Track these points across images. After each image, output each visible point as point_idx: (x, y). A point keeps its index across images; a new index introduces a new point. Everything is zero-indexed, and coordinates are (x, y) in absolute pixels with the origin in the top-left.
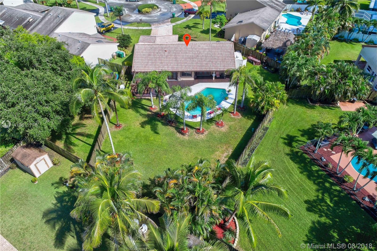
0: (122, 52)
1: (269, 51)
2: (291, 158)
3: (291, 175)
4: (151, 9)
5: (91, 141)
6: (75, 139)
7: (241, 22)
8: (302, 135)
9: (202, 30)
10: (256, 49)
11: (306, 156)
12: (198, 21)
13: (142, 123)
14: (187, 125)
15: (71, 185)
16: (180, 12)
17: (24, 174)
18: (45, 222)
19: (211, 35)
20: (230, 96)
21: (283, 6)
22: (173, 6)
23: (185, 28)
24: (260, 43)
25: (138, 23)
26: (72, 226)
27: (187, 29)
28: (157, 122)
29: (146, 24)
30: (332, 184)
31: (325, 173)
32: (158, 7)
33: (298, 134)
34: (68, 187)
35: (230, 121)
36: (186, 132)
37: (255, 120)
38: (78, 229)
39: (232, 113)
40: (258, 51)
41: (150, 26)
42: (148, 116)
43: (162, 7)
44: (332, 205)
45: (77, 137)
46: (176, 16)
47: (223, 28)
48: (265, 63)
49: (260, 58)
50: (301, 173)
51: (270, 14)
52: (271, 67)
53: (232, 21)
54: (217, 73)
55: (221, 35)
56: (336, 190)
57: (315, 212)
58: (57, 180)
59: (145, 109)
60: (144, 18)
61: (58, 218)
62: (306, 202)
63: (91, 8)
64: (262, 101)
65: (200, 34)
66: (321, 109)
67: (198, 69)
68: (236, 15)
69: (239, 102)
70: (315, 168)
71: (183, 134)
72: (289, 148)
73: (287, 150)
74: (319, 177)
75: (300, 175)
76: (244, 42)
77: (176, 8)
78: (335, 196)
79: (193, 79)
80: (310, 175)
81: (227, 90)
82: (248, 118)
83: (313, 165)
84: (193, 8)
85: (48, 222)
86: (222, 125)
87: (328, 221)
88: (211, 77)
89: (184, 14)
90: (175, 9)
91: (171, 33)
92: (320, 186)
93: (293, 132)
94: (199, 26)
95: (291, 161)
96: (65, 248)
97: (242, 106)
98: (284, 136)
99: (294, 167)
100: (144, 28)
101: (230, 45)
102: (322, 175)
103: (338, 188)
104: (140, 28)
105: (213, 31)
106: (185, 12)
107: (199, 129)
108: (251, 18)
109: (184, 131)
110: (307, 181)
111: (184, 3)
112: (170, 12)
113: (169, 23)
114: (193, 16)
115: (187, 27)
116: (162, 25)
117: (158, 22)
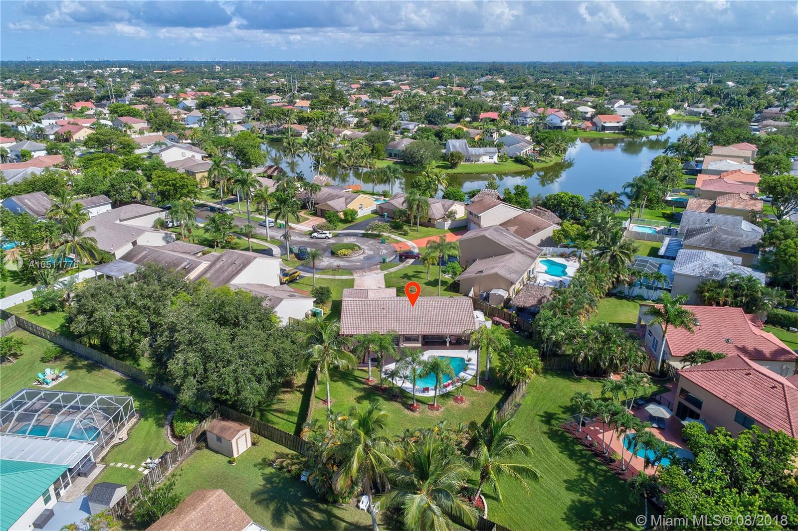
0: (318, 310)
1: (521, 310)
2: (549, 437)
3: (548, 455)
4: (351, 251)
5: (295, 419)
6: (273, 417)
7: (481, 272)
8: (564, 413)
9: (427, 281)
10: (502, 308)
11: (568, 435)
12: (420, 268)
13: (358, 397)
14: (418, 401)
15: (278, 467)
16: (392, 255)
17: (216, 455)
18: (256, 503)
19: (440, 288)
20: (470, 367)
21: (539, 252)
22: (382, 246)
23: (403, 278)
24: (509, 299)
25: (334, 270)
26: (289, 506)
27: (406, 280)
28: (377, 397)
29: (345, 271)
30: (597, 464)
31: (590, 453)
32: (359, 248)
33: (559, 411)
34: (275, 468)
35: (472, 396)
36: (416, 408)
37: (504, 395)
38: (297, 509)
39: (474, 386)
40: (505, 310)
41: (352, 274)
42: (364, 390)
43: (366, 248)
44: (595, 484)
45: (275, 414)
46: (388, 260)
47: (457, 278)
48: (515, 325)
49: (509, 318)
50: (561, 452)
51: (519, 262)
52: (524, 331)
53: (468, 270)
54: (452, 337)
55: (455, 288)
56: (602, 470)
57: (576, 492)
58: (260, 461)
59: (360, 382)
60: (342, 263)
61: (272, 499)
62: (565, 481)
63: (259, 248)
64: (510, 370)
65: (424, 286)
66: (589, 382)
67: (427, 332)
68: (474, 261)
69: (483, 373)
70: (578, 448)
71: (412, 410)
72: (548, 426)
73: (545, 428)
74: (583, 456)
75: (561, 455)
76: (487, 298)
77: (386, 249)
78: (601, 476)
79: (420, 345)
80: (572, 455)
81: (466, 358)
82: (495, 393)
83: (576, 444)
84: (412, 250)
85: (259, 502)
86: (462, 400)
87: (590, 500)
88: (444, 343)
89: (398, 257)
90: (384, 251)
91: (383, 286)
92: (583, 466)
93: (552, 409)
94: (422, 275)
95: (549, 440)
96: (286, 526)
97: (487, 379)
98: (541, 413)
99: (552, 447)
100: (344, 277)
101: (467, 302)
102: (586, 454)
103: (604, 468)
104: (337, 277)
105: (444, 283)
106: (401, 256)
107: (433, 405)
108: (494, 267)
109: (414, 407)
110: (568, 461)
111: (398, 242)
112: (378, 255)
113: (378, 271)
114: (412, 261)
115: (405, 276)
116: (368, 273)
117: (362, 269)
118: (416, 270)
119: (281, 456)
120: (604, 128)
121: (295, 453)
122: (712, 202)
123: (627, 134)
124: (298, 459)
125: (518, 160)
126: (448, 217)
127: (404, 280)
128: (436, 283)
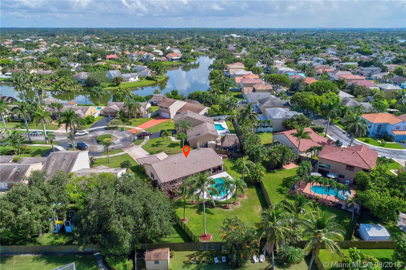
4: (110, 139)
7: (199, 134)
8: (283, 187)
9: (168, 145)
11: (294, 195)
13: (197, 212)
14: (225, 203)
16: (134, 136)
29: (117, 151)
32: (112, 136)
33: (281, 187)
36: (228, 207)
37: (255, 188)
40: (222, 150)
41: (123, 151)
42: (195, 207)
43: (116, 135)
46: (136, 139)
48: (230, 156)
49: (226, 153)
51: (211, 127)
58: (183, 264)
65: (169, 148)
67: (203, 169)
71: (228, 209)
73: (283, 196)
76: (205, 147)
77: (127, 134)
81: (226, 176)
86: (243, 196)
91: (147, 153)
93: (278, 187)
94: (162, 143)
98: (276, 190)
100: (120, 154)
101: (211, 150)
105: (177, 144)
106: (140, 135)
107: (234, 203)
111: (130, 129)
112: (126, 138)
113: (136, 146)
114: (148, 137)
115: (153, 146)
116: (131, 149)
117: (126, 147)
118: (156, 141)
119: (191, 256)
120: (172, 60)
121: (196, 252)
122: (253, 88)
123: (182, 62)
124: (201, 254)
125: (148, 78)
126: (147, 111)
127: (155, 147)
128: (173, 145)
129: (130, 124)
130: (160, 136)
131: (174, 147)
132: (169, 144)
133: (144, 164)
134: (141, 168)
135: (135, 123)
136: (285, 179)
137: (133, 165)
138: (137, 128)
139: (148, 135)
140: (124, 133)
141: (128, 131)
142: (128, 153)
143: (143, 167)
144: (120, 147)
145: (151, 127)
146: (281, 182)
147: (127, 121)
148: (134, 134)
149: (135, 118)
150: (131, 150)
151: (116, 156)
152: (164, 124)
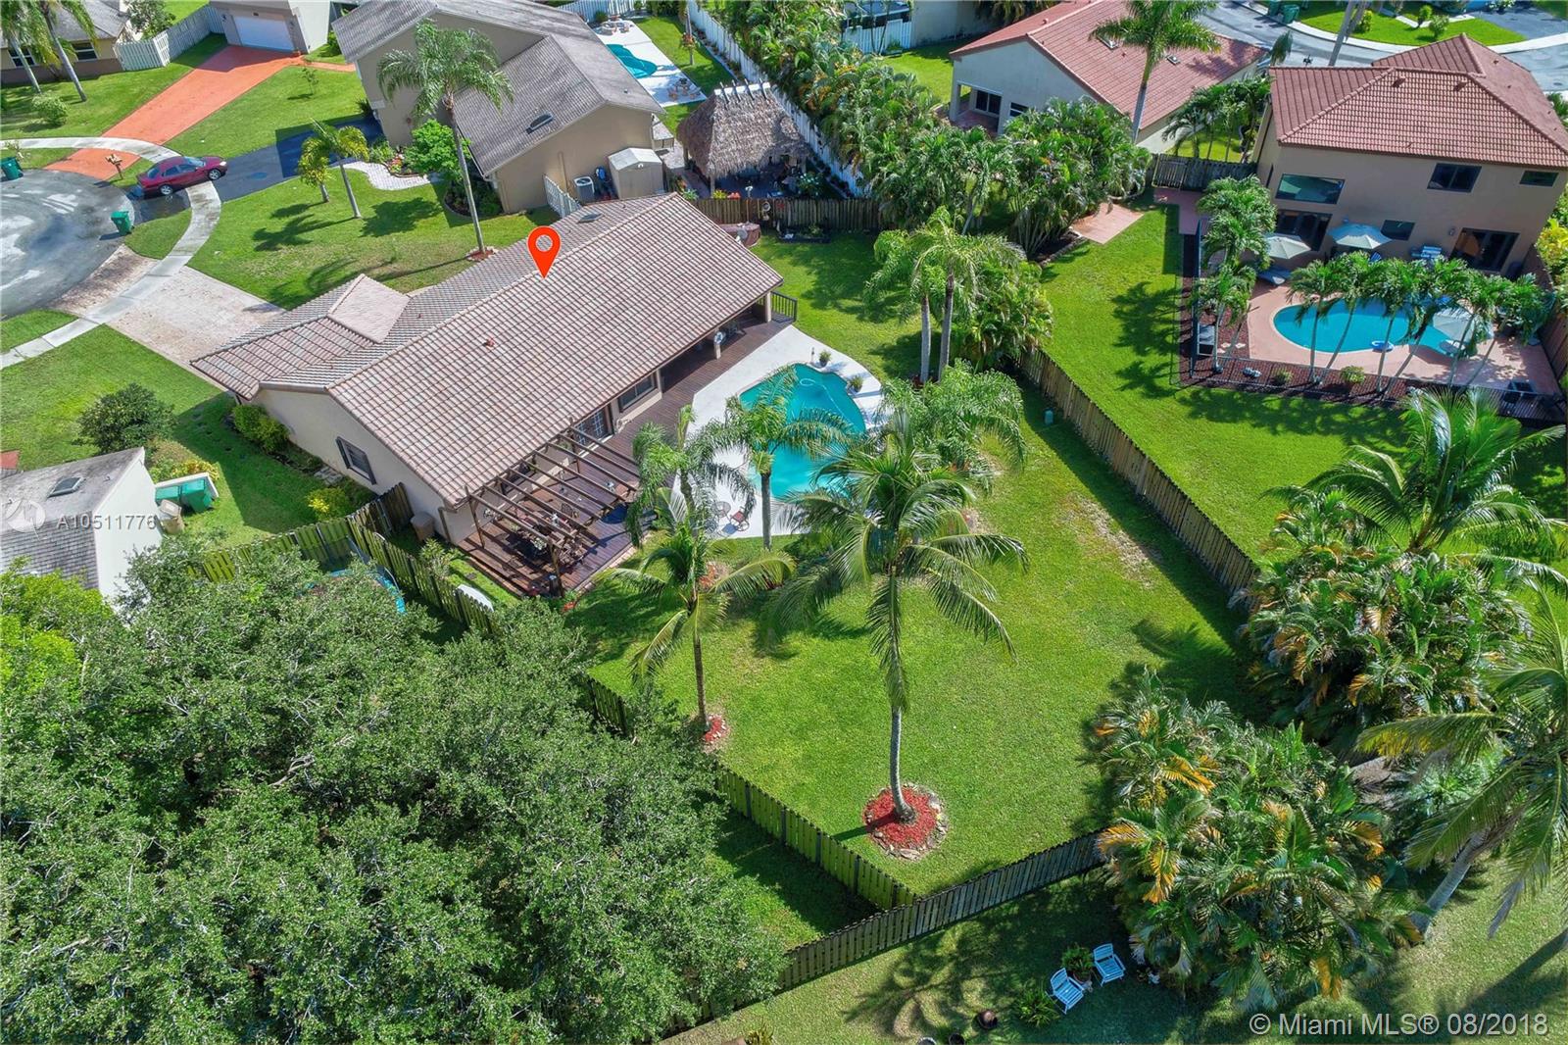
7: (543, 120)
12: (276, 197)
40: (719, 195)
41: (72, 317)
51: (595, 59)
67: (677, 344)
77: (54, 189)
79: (658, 397)
81: (812, 359)
90: (65, 200)
100: (54, 340)
104: (30, 349)
111: (63, 155)
112: (58, 218)
113: (149, 265)
114: (208, 190)
115: (268, 241)
116: (122, 287)
117: (83, 284)
118: (273, 209)
119: (881, 1010)
121: (894, 954)
126: (138, 23)
127: (285, 251)
128: (393, 217)
129: (53, 122)
130: (289, 169)
131: (407, 226)
132: (366, 212)
133: (262, 388)
134: (252, 421)
135: (81, 111)
136: (1119, 300)
137: (182, 406)
138: (109, 143)
139: (203, 176)
140: (30, 186)
141: (56, 169)
142: (111, 319)
143: (262, 411)
144: (36, 292)
145: (201, 124)
146: (1117, 328)
147: (24, 108)
148: (104, 184)
149: (68, 79)
150: (124, 301)
151: (29, 365)
152: (281, 92)
